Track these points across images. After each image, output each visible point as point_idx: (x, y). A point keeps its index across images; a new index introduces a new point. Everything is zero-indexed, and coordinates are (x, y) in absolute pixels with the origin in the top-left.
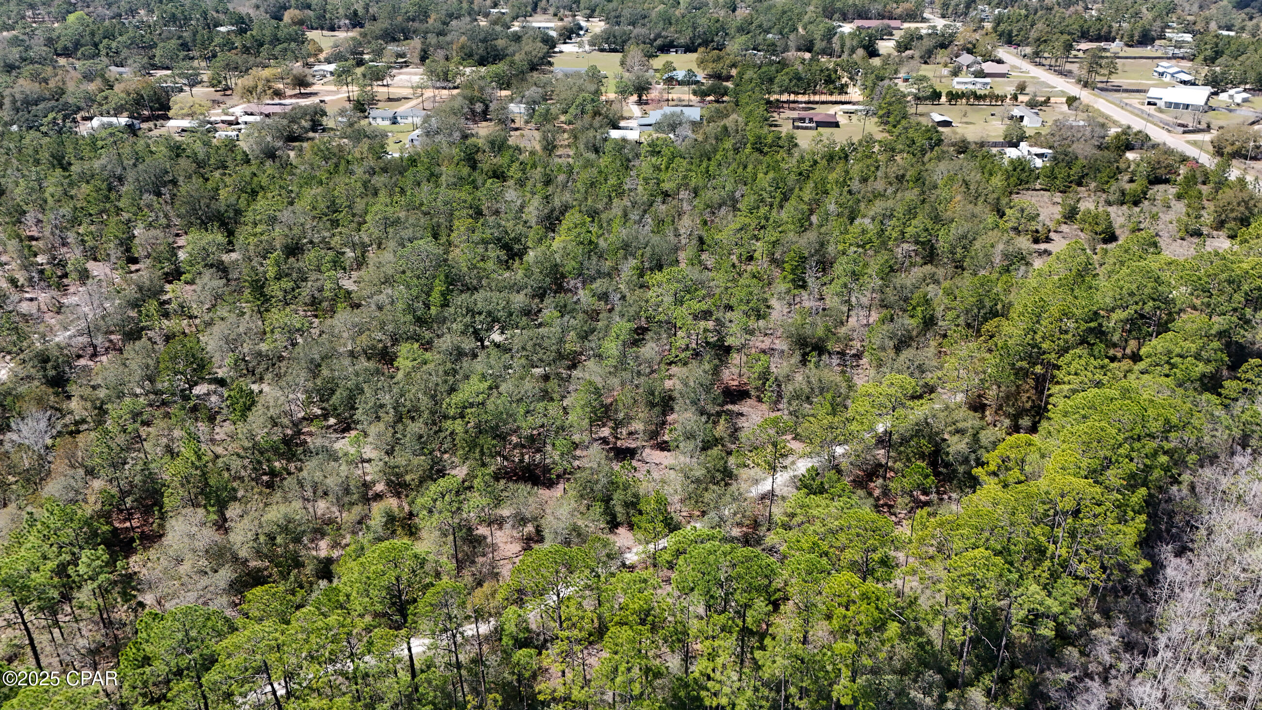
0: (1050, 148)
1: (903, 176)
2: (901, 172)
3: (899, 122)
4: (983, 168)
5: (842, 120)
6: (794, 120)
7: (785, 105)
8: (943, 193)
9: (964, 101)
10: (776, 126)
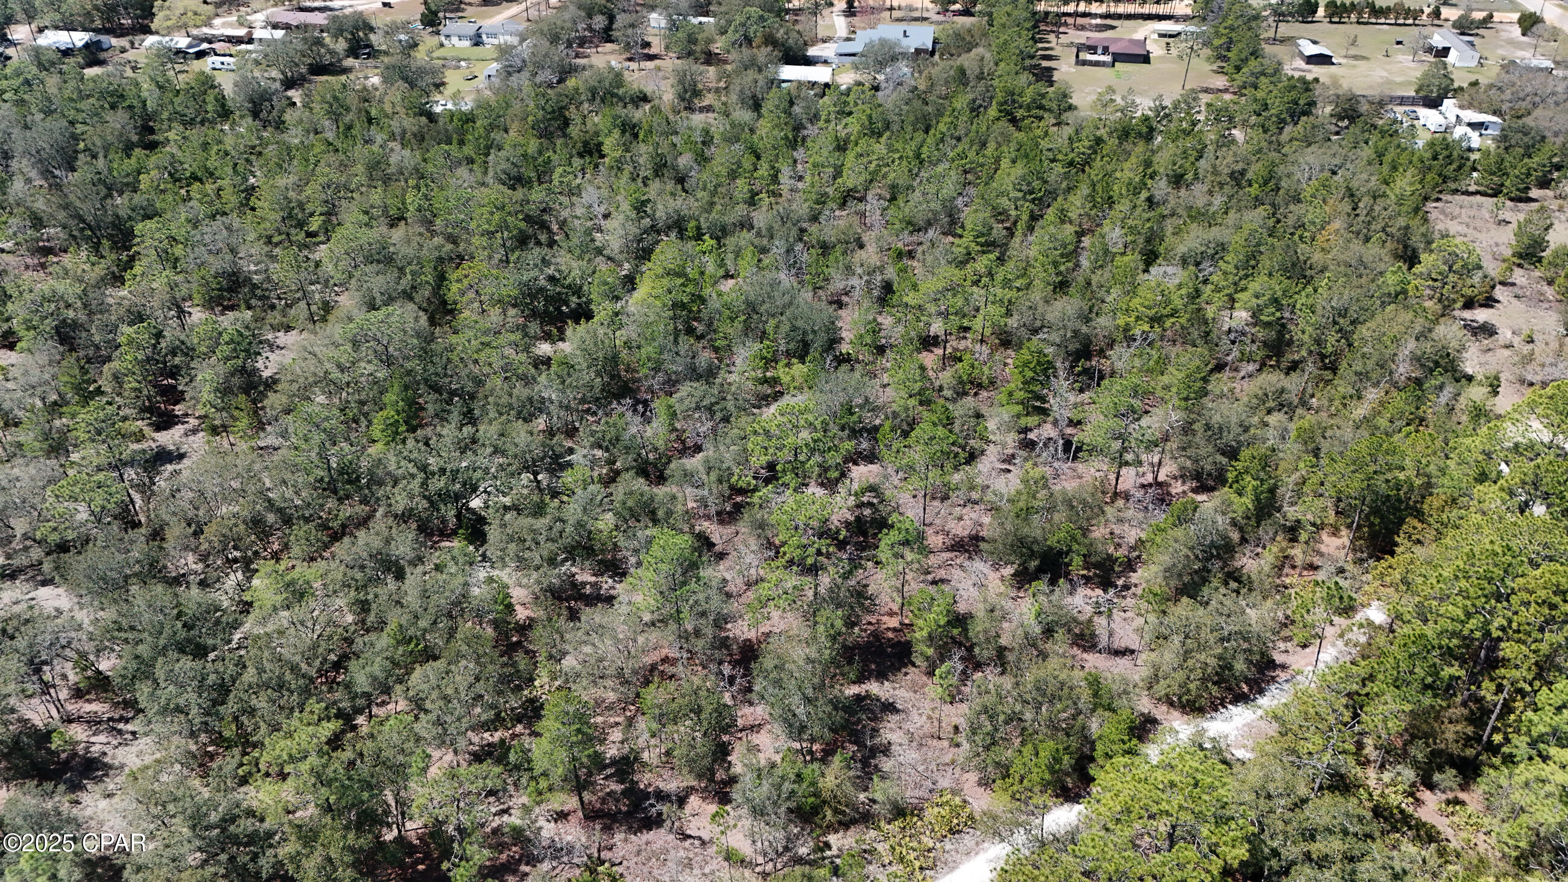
0: (1494, 113)
1: (1243, 173)
2: (1239, 167)
3: (1245, 61)
4: (1380, 155)
5: (1155, 49)
6: (1080, 48)
7: (1070, 20)
8: (1310, 213)
9: (1353, 17)
10: (1049, 58)
